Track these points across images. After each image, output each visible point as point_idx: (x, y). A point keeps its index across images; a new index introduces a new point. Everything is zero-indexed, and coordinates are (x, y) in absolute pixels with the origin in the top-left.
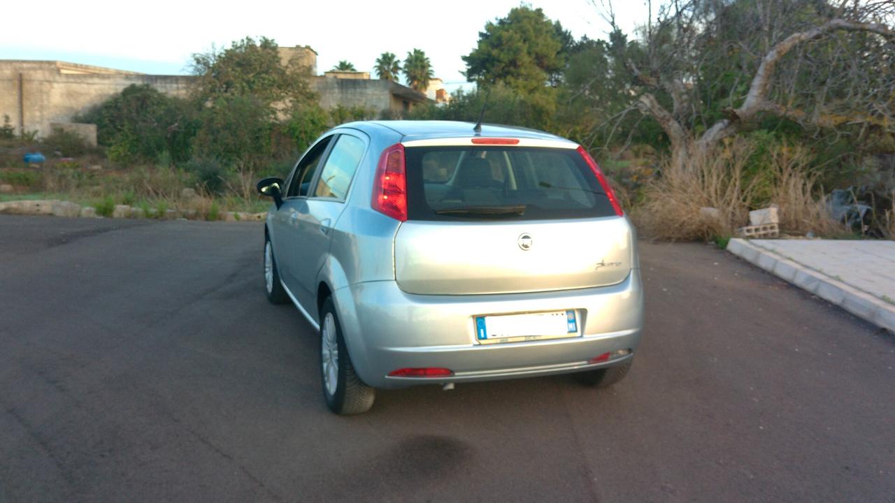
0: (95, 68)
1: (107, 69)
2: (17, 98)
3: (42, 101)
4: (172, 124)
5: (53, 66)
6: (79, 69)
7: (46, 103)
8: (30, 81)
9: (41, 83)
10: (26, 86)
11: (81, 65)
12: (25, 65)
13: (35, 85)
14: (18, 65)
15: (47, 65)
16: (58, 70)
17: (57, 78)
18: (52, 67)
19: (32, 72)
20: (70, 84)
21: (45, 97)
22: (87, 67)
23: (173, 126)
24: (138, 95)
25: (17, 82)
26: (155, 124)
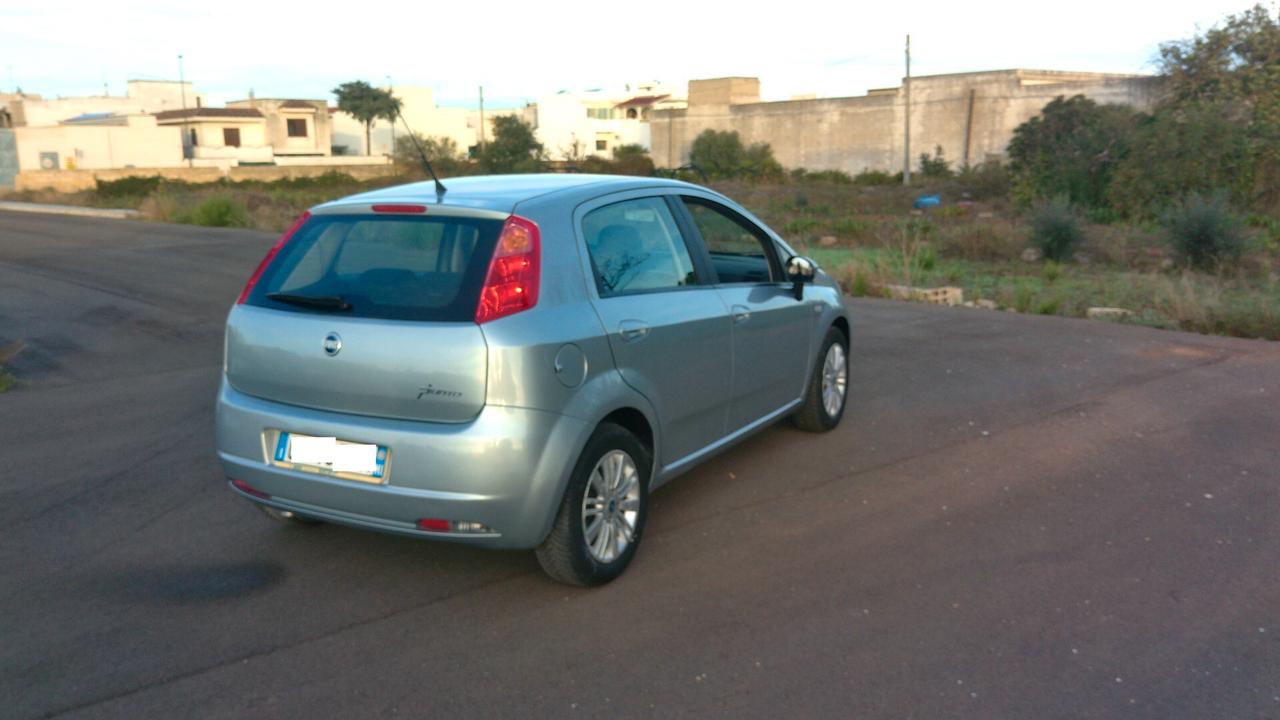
0: (1072, 74)
1: (1089, 75)
2: (964, 122)
3: (994, 125)
4: (1101, 152)
5: (1012, 77)
6: (1048, 77)
7: (998, 127)
8: (982, 99)
9: (996, 100)
10: (978, 106)
11: (1052, 72)
12: (979, 78)
13: (987, 104)
14: (970, 79)
15: (1005, 76)
16: (1018, 81)
17: (1016, 92)
18: (1010, 78)
19: (986, 87)
20: (1031, 100)
21: (998, 118)
22: (1060, 74)
23: (1100, 155)
24: (1063, 112)
25: (967, 101)
26: (1077, 153)
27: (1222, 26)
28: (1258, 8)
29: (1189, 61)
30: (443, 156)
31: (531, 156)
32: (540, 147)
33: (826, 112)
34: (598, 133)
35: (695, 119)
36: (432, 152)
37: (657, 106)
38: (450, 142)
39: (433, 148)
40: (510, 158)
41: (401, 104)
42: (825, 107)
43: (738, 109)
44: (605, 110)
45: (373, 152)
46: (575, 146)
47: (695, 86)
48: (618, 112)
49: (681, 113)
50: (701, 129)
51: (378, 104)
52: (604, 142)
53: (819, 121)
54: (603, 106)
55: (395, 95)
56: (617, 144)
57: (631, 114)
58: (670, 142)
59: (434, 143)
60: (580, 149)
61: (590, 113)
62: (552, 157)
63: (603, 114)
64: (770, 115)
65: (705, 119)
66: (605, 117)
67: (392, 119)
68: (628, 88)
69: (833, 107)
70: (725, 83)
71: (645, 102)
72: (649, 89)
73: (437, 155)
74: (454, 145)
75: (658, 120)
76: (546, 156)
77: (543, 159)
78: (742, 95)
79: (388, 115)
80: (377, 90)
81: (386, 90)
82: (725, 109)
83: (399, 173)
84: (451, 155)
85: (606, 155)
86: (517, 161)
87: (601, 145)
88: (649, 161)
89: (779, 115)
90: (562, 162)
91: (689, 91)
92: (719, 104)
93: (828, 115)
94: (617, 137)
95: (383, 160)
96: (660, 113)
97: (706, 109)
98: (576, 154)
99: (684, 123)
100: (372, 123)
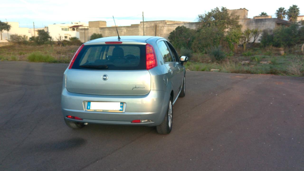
0: (177, 22)
1: (180, 22)
2: (155, 32)
3: (161, 33)
4: (189, 38)
5: (165, 22)
6: (172, 22)
7: (162, 33)
8: (158, 27)
9: (161, 27)
10: (157, 28)
11: (173, 21)
12: (157, 22)
13: (160, 28)
14: (155, 22)
15: (163, 22)
16: (166, 23)
17: (165, 25)
18: (164, 22)
19: (159, 24)
20: (169, 27)
21: (162, 31)
22: (174, 21)
23: (188, 39)
24: (180, 29)
25: (155, 27)
26: (183, 39)
27: (210, 11)
28: (217, 8)
29: (205, 19)
30: (24, 40)
31: (48, 40)
32: (51, 38)
33: (123, 29)
34: (65, 34)
35: (91, 31)
36: (21, 39)
37: (80, 28)
38: (26, 36)
39: (21, 38)
40: (43, 40)
41: (11, 26)
42: (123, 28)
43: (102, 28)
44: (66, 29)
45: (3, 39)
46: (60, 37)
47: (90, 22)
48: (70, 29)
49: (87, 29)
50: (92, 33)
51: (4, 26)
52: (67, 36)
53: (122, 32)
54: (66, 28)
55: (9, 24)
56: (70, 37)
57: (73, 29)
58: (85, 36)
59: (21, 37)
60: (61, 38)
61: (63, 29)
62: (54, 40)
63: (66, 30)
64: (110, 30)
65: (94, 31)
66: (67, 30)
67: (8, 30)
68: (72, 23)
69: (124, 28)
70: (98, 22)
71: (77, 27)
72: (77, 23)
73: (22, 39)
74: (27, 37)
75: (81, 31)
76: (52, 40)
77: (51, 40)
78: (102, 25)
79: (7, 29)
80: (3, 23)
81: (6, 23)
82: (98, 29)
83: (11, 44)
84: (26, 40)
85: (68, 39)
86: (45, 41)
87: (66, 37)
88: (80, 41)
89: (112, 30)
90: (57, 41)
91: (89, 24)
92: (97, 27)
93: (123, 30)
94: (70, 35)
95: (6, 41)
96: (82, 29)
97: (94, 29)
98: (60, 39)
99: (88, 32)
100: (2, 31)
